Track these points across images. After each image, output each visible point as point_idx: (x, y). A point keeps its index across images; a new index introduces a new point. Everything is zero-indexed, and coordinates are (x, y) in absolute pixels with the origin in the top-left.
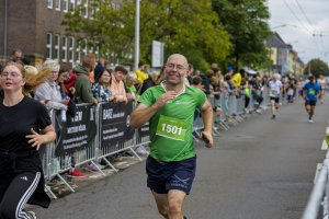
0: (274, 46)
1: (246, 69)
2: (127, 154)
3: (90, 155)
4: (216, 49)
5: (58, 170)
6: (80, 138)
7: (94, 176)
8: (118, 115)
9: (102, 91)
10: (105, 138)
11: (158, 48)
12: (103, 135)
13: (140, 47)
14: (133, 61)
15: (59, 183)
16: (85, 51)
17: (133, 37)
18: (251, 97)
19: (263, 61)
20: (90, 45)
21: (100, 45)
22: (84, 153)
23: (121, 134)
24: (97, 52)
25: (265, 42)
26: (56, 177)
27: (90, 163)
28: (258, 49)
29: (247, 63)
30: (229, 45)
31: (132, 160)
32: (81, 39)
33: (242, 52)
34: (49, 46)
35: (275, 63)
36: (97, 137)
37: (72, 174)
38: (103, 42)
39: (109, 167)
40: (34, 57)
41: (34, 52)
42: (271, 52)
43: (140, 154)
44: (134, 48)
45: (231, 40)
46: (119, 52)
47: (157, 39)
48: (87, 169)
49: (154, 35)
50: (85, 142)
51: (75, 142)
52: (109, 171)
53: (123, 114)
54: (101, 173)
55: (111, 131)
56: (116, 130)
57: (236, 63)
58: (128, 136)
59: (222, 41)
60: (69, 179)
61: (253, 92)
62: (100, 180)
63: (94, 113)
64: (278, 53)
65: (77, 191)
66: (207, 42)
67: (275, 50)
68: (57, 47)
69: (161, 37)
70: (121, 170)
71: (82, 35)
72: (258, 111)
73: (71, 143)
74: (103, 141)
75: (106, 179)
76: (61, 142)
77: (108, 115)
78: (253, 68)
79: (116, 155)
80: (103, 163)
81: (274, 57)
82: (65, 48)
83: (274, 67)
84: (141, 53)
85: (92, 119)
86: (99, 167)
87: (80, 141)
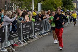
0: (75, 3)
1: (67, 10)
2: (31, 38)
3: (19, 39)
4: (57, 5)
5: (9, 44)
6: (16, 34)
7: (21, 46)
8: (28, 26)
9: (22, 19)
10: (24, 34)
11: (39, 5)
12: (23, 33)
13: (34, 5)
14: (32, 9)
15: (10, 48)
16: (17, 7)
17: (32, 2)
18: (69, 19)
19: (72, 8)
20: (19, 5)
21: (22, 5)
22: (17, 38)
23: (29, 32)
24: (21, 7)
25: (72, 2)
26: (9, 47)
27: (19, 42)
28: (70, 4)
29: (67, 8)
30: (61, 3)
31: (33, 40)
32: (16, 3)
33: (66, 5)
34: (6, 6)
35: (76, 8)
36: (21, 33)
37: (14, 45)
38: (23, 4)
39: (25, 43)
40: (1, 9)
41: (1, 8)
42: (74, 5)
43: (35, 38)
44: (32, 5)
45: (62, 2)
46: (28, 7)
47: (39, 2)
48: (19, 43)
49: (38, 1)
50: (18, 35)
51: (15, 35)
52: (26, 44)
53: (29, 26)
54: (23, 45)
55: (26, 31)
56: (27, 31)
57: (64, 8)
58: (31, 33)
59: (59, 2)
60: (13, 47)
61: (69, 17)
62: (23, 47)
63: (20, 26)
64: (77, 5)
65: (16, 50)
66: (54, 3)
67: (76, 4)
68: (8, 6)
69: (41, 1)
70: (29, 43)
71: (16, 2)
72: (71, 23)
73: (13, 36)
74: (23, 35)
75: (25, 46)
76: (10, 35)
77: (24, 26)
78: (69, 10)
79: (28, 39)
80: (23, 41)
81: (75, 6)
82: (11, 6)
83: (75, 9)
84: (34, 7)
85: (19, 28)
86: (22, 43)
87: (16, 35)
